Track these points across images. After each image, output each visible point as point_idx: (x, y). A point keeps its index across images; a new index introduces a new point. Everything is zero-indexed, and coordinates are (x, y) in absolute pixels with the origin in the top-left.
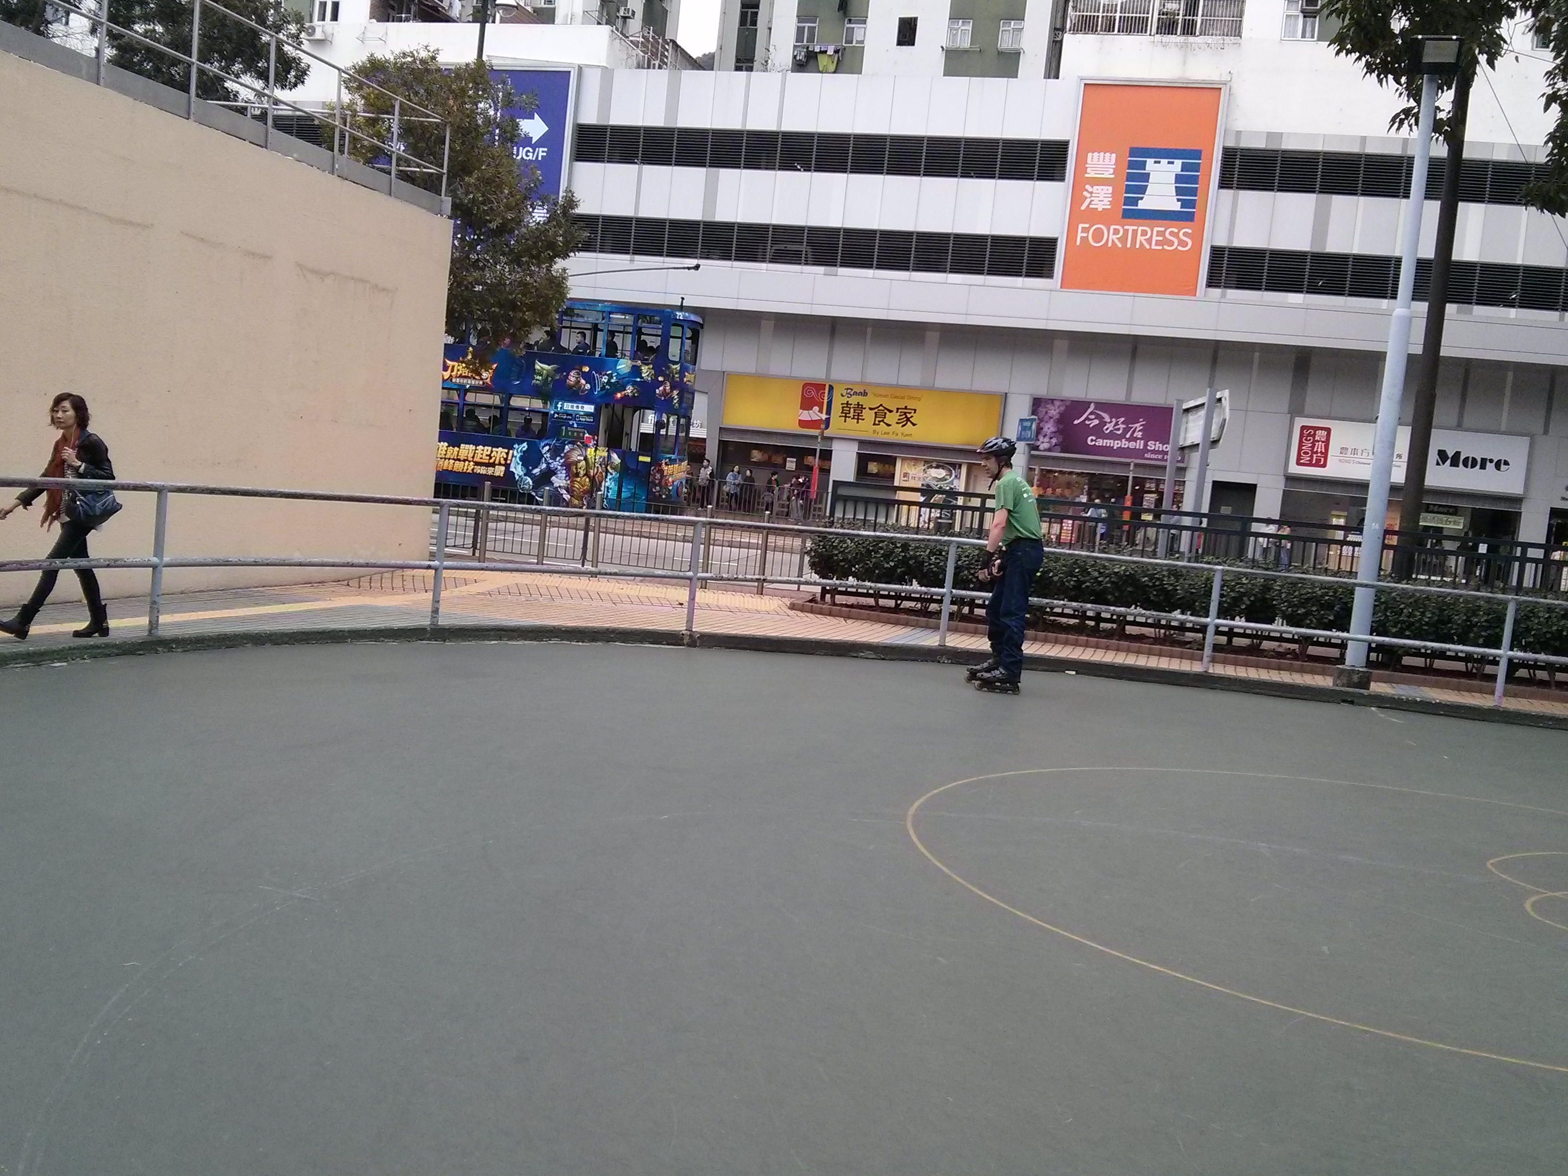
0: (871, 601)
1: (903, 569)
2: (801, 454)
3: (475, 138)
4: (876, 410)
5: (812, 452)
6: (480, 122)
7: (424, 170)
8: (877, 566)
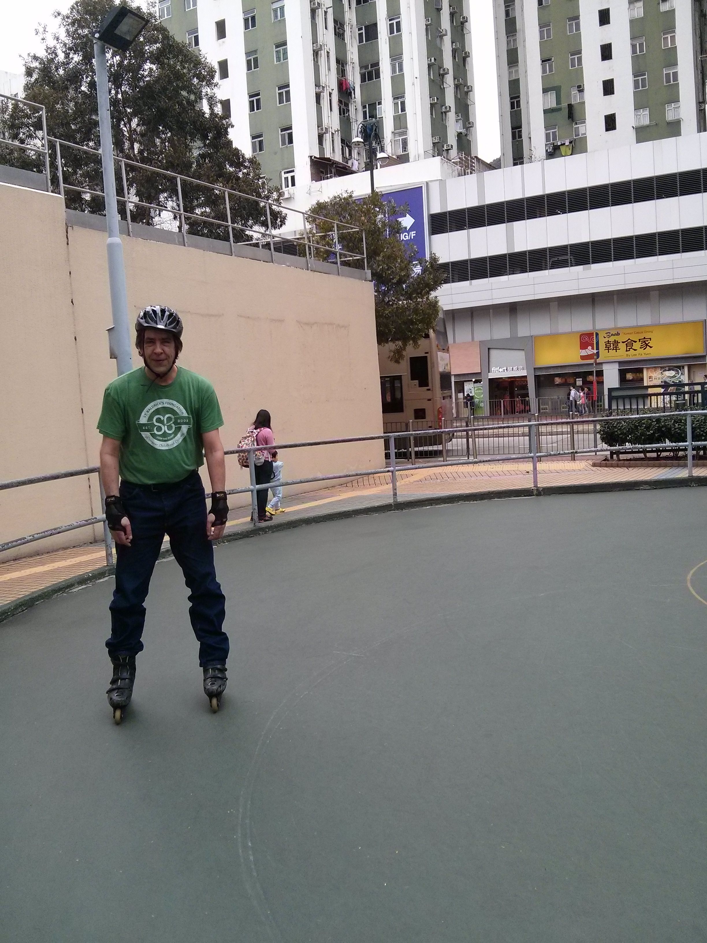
0: (642, 455)
1: (659, 434)
2: (584, 375)
3: (379, 235)
4: (627, 343)
5: (591, 373)
6: (380, 226)
7: (355, 258)
8: (642, 434)
